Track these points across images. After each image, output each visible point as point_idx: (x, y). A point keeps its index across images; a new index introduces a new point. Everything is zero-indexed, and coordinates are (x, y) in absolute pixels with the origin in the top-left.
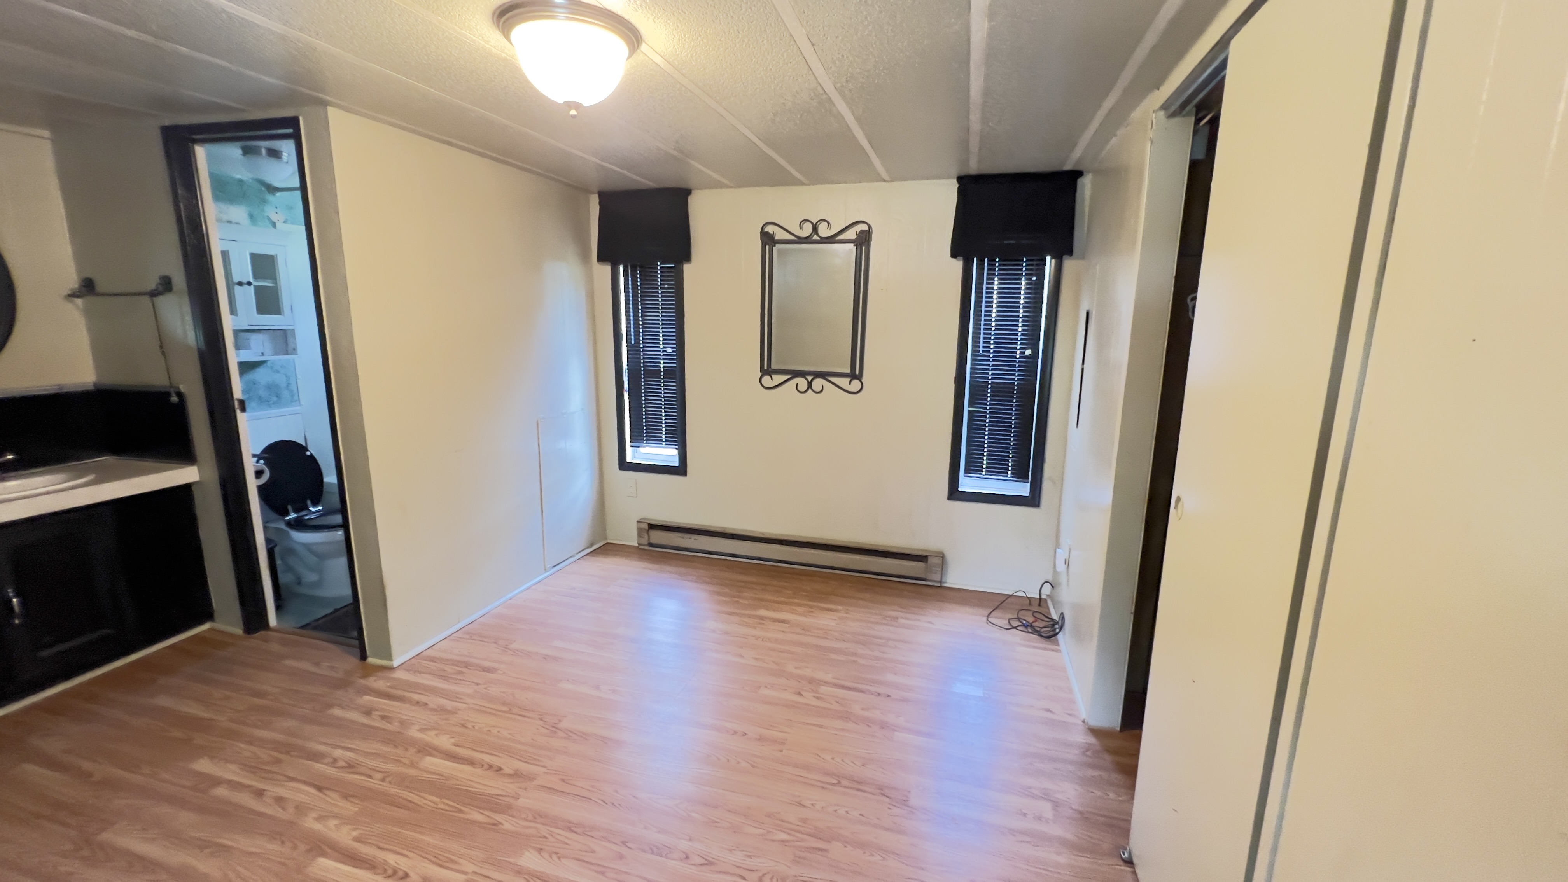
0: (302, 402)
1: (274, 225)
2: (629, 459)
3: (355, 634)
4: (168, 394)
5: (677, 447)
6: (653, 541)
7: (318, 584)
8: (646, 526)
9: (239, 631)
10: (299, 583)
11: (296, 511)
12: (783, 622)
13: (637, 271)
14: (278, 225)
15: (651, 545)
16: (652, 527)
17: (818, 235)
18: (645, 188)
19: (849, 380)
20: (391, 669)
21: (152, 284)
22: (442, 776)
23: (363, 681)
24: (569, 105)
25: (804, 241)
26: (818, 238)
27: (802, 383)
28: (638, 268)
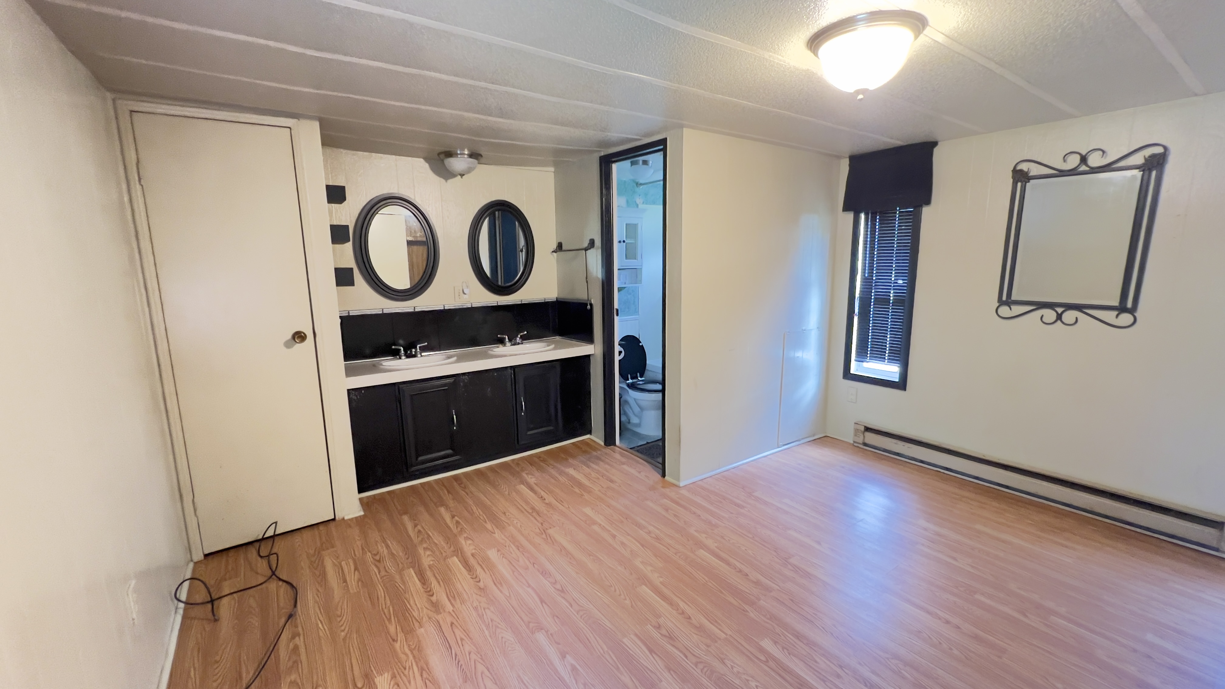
0: (640, 313)
1: (637, 206)
2: (852, 371)
3: (660, 460)
4: (586, 305)
5: (899, 365)
6: (867, 441)
7: (639, 425)
8: (863, 429)
9: (603, 444)
10: (629, 423)
11: (632, 379)
12: (1004, 541)
13: (876, 217)
14: (639, 206)
15: (865, 444)
16: (867, 429)
17: (1087, 166)
18: (892, 147)
19: (1116, 313)
20: (678, 487)
21: (586, 244)
22: (709, 564)
23: (663, 490)
24: (858, 92)
25: (1068, 173)
26: (1087, 169)
27: (1050, 315)
28: (878, 214)
